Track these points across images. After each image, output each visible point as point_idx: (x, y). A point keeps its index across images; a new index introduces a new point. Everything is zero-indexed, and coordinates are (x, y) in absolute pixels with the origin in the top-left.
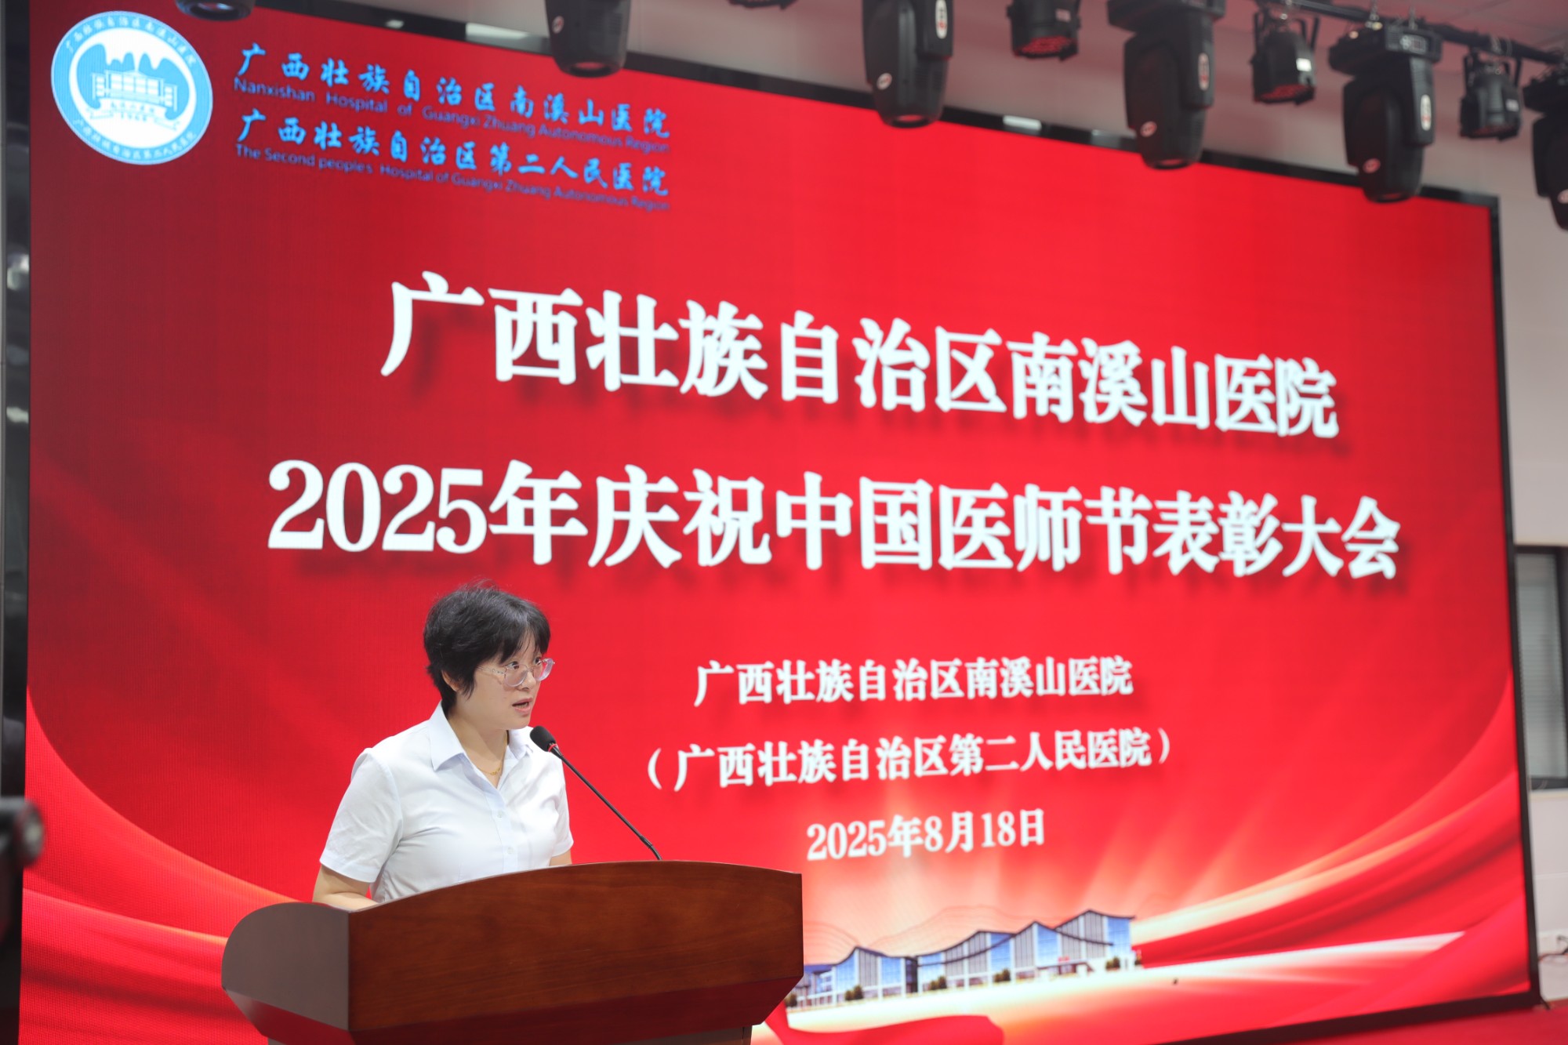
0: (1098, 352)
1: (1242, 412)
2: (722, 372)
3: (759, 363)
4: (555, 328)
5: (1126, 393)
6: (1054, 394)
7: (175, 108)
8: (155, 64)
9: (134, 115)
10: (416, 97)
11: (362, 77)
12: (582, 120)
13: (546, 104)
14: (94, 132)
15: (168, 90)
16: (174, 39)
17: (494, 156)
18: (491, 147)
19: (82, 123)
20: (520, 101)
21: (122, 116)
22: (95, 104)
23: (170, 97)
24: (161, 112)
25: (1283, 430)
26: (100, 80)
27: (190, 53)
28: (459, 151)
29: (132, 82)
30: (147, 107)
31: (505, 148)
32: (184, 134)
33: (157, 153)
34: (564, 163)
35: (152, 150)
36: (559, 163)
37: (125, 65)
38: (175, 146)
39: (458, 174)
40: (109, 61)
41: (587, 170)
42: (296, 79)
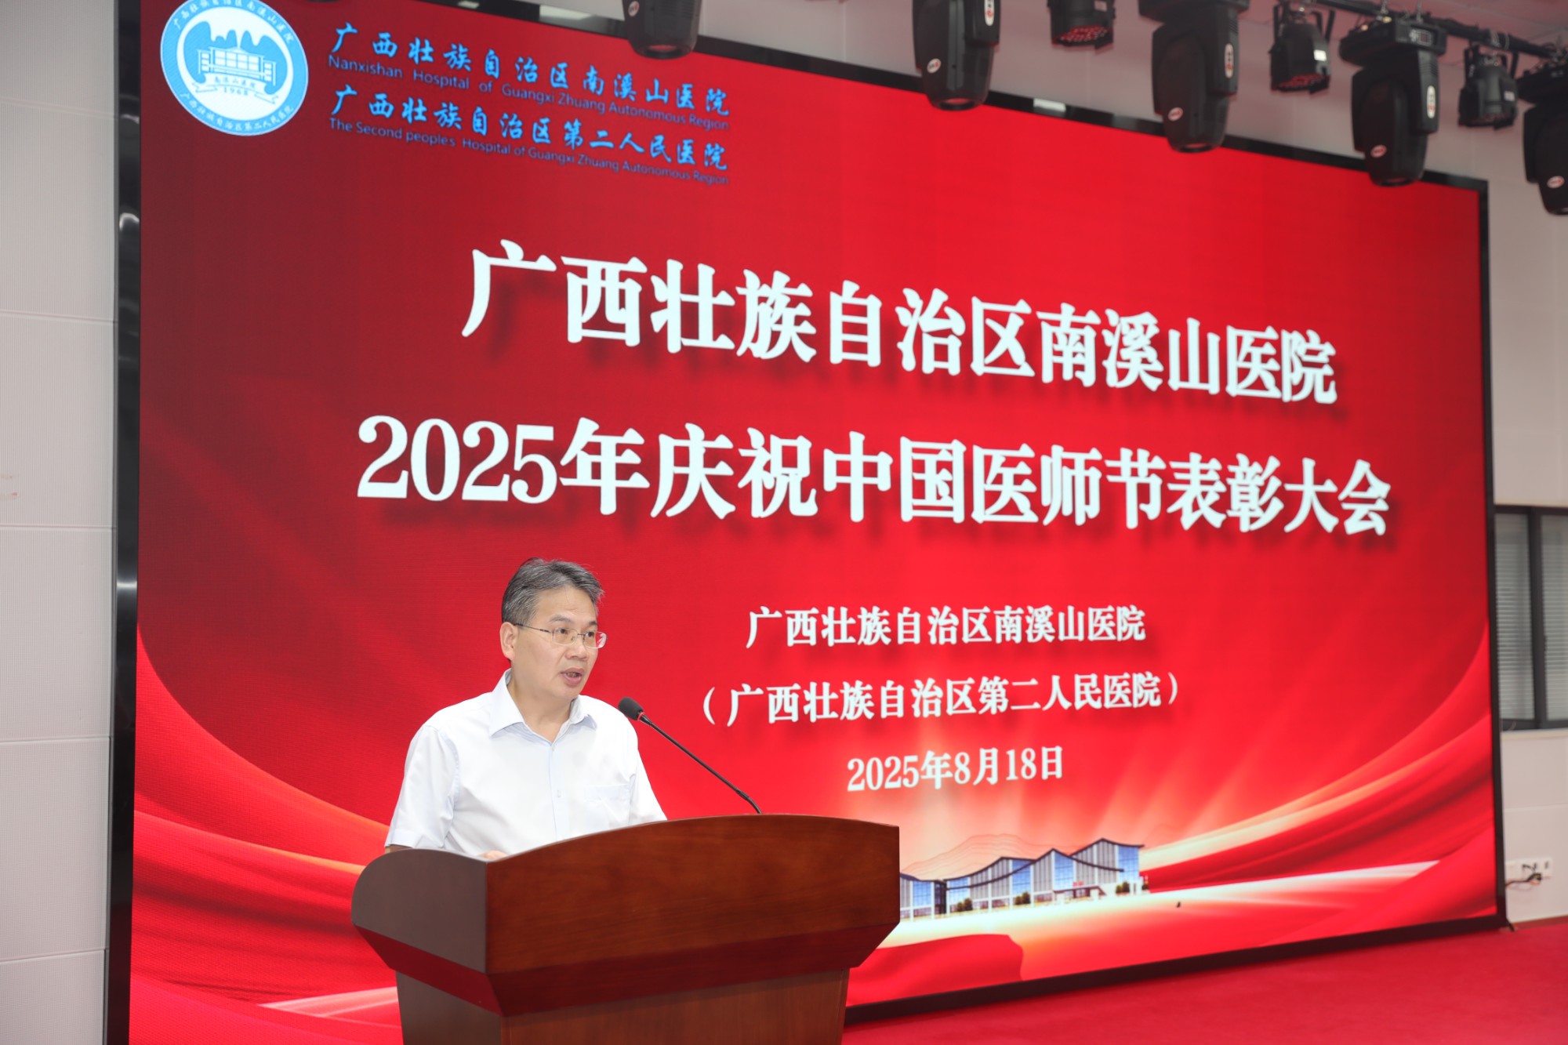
0: (1119, 322)
1: (1250, 379)
2: (775, 336)
3: (808, 328)
4: (622, 293)
5: (1145, 361)
6: (1079, 360)
7: (274, 83)
8: (256, 41)
9: (236, 89)
10: (496, 75)
11: (446, 55)
12: (649, 98)
13: (616, 83)
14: (199, 105)
15: (268, 66)
16: (274, 17)
17: (568, 131)
18: (565, 123)
19: (188, 96)
20: (592, 80)
21: (225, 91)
22: (200, 78)
23: (269, 72)
24: (260, 87)
25: (1287, 396)
26: (205, 56)
27: (288, 31)
28: (535, 126)
29: (235, 58)
30: (249, 81)
31: (577, 124)
32: (282, 108)
33: (258, 126)
34: (631, 139)
35: (253, 122)
36: (627, 139)
37: (228, 42)
38: (273, 119)
39: (534, 148)
40: (213, 38)
41: (653, 145)
42: (386, 56)
